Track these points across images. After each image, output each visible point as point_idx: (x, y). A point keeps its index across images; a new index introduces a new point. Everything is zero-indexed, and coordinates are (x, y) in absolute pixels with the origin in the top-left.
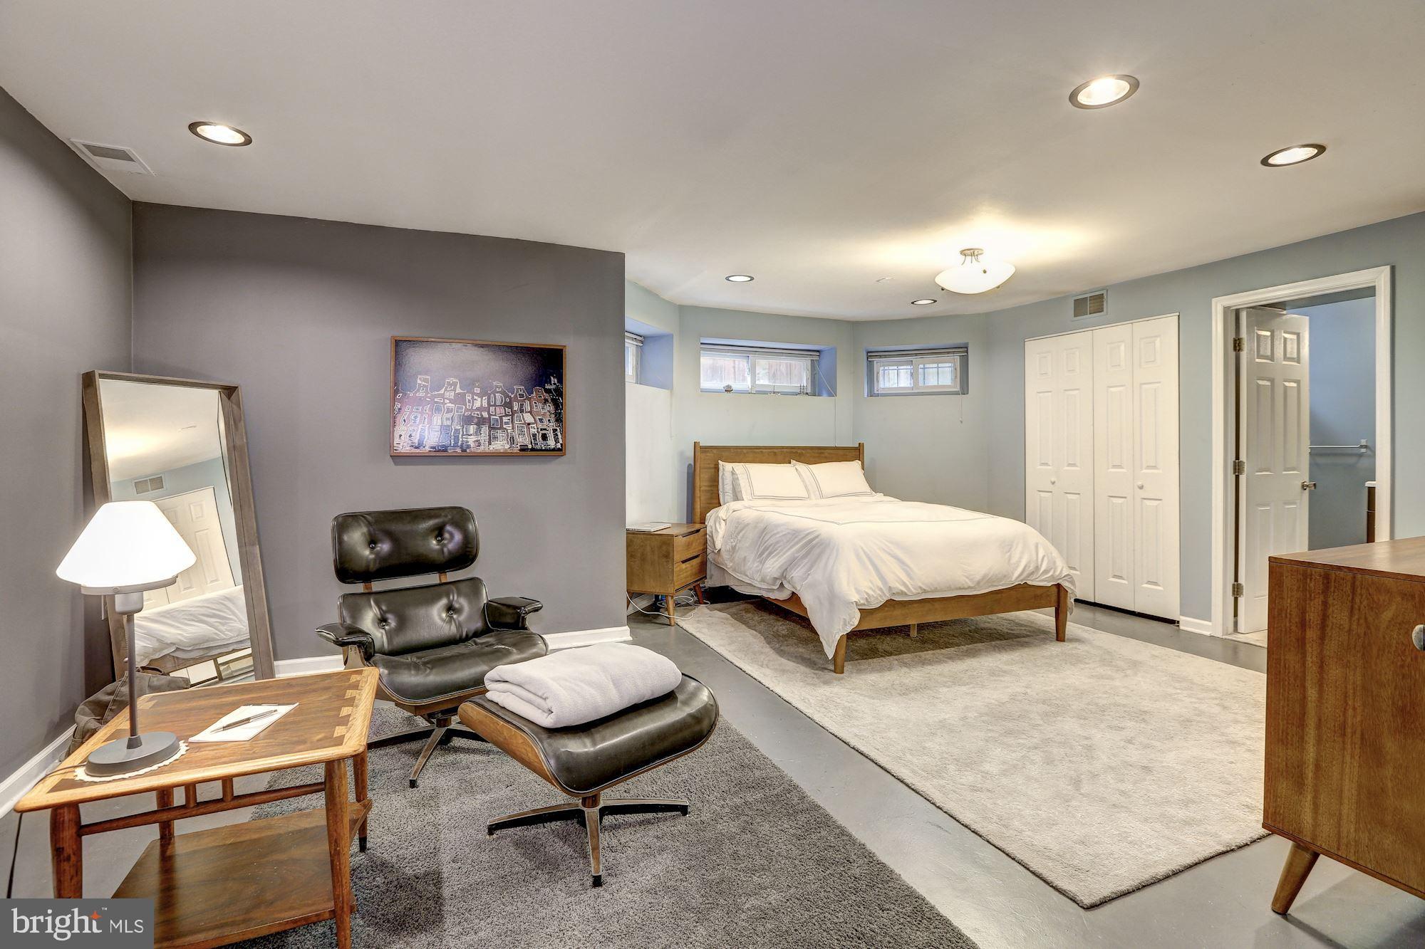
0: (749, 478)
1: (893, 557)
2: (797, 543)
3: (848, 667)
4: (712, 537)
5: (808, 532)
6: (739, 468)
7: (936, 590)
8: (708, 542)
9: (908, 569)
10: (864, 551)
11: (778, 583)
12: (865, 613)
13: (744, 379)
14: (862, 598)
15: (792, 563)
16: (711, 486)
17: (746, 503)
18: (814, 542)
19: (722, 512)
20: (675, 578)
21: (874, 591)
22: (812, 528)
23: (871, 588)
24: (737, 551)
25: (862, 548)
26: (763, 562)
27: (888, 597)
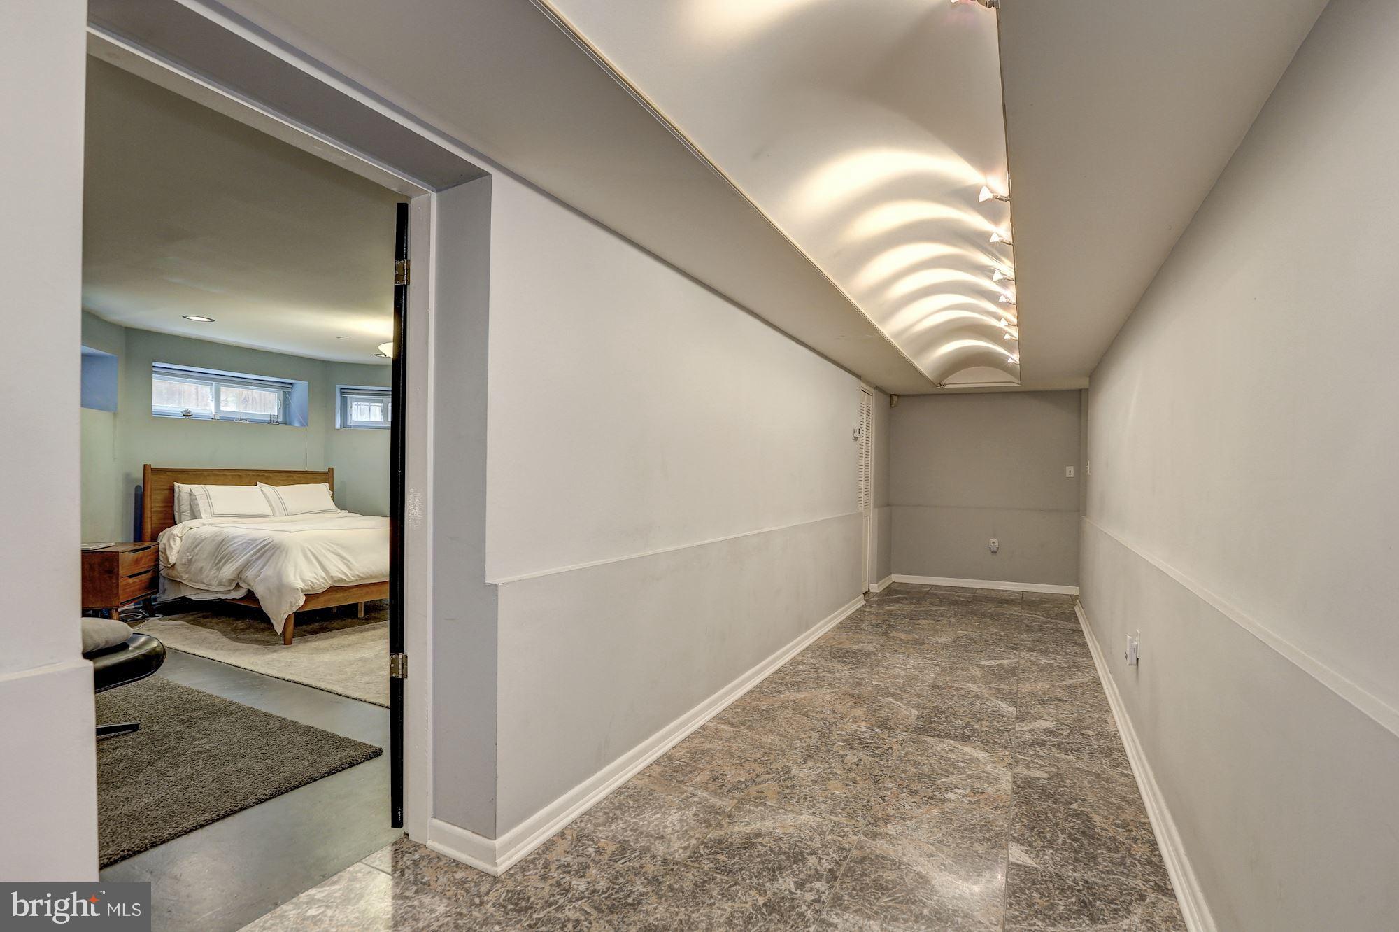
0: (208, 498)
1: (336, 555)
2: (252, 550)
3: (295, 640)
4: (165, 553)
5: (261, 540)
6: (197, 489)
7: (371, 577)
8: (161, 558)
9: (349, 563)
10: (311, 551)
11: (234, 584)
12: (309, 597)
13: (207, 405)
14: (307, 586)
15: (247, 565)
16: (165, 507)
17: (204, 520)
18: (267, 547)
19: (176, 530)
20: (120, 592)
21: (317, 580)
22: (263, 537)
23: (315, 578)
24: (194, 562)
25: (309, 549)
26: (219, 569)
27: (330, 583)
